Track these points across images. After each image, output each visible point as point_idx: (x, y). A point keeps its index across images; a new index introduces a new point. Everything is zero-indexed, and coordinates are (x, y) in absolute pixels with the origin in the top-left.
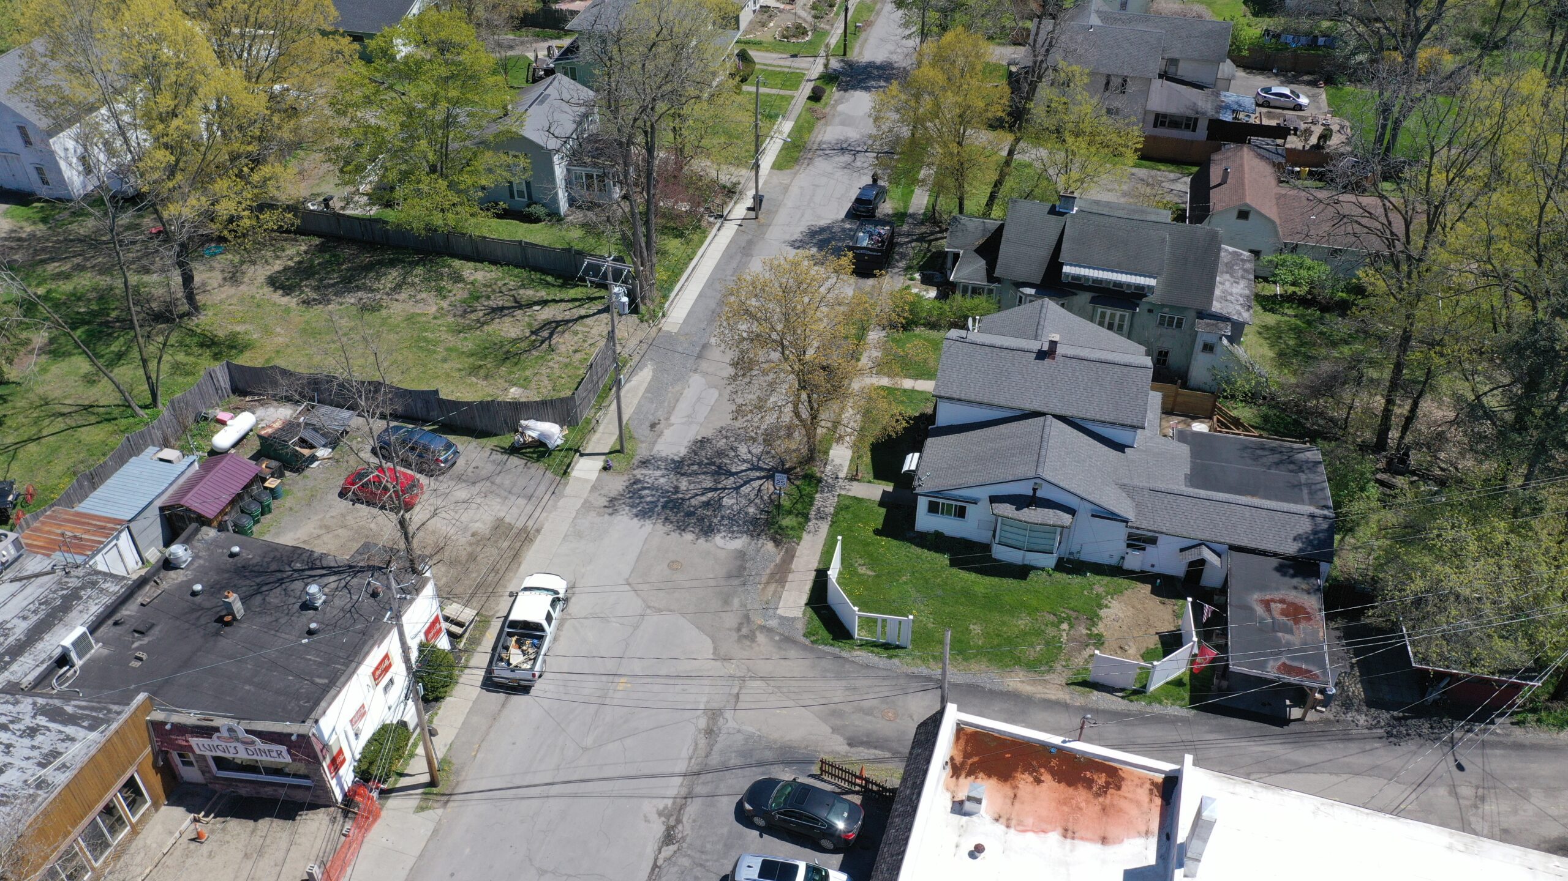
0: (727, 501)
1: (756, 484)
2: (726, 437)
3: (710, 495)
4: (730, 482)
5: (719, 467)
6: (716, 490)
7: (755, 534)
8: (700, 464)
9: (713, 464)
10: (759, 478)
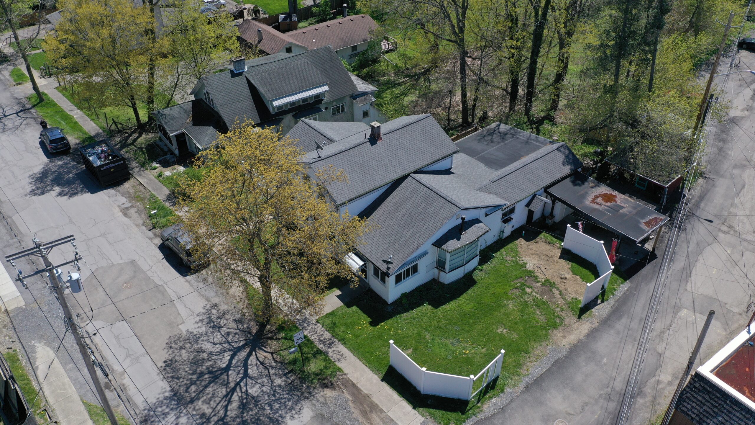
0: (254, 391)
1: (252, 360)
2: (181, 348)
3: (235, 397)
4: (233, 376)
5: (210, 372)
6: (233, 390)
7: (306, 394)
8: (193, 383)
9: (202, 374)
10: (249, 355)
